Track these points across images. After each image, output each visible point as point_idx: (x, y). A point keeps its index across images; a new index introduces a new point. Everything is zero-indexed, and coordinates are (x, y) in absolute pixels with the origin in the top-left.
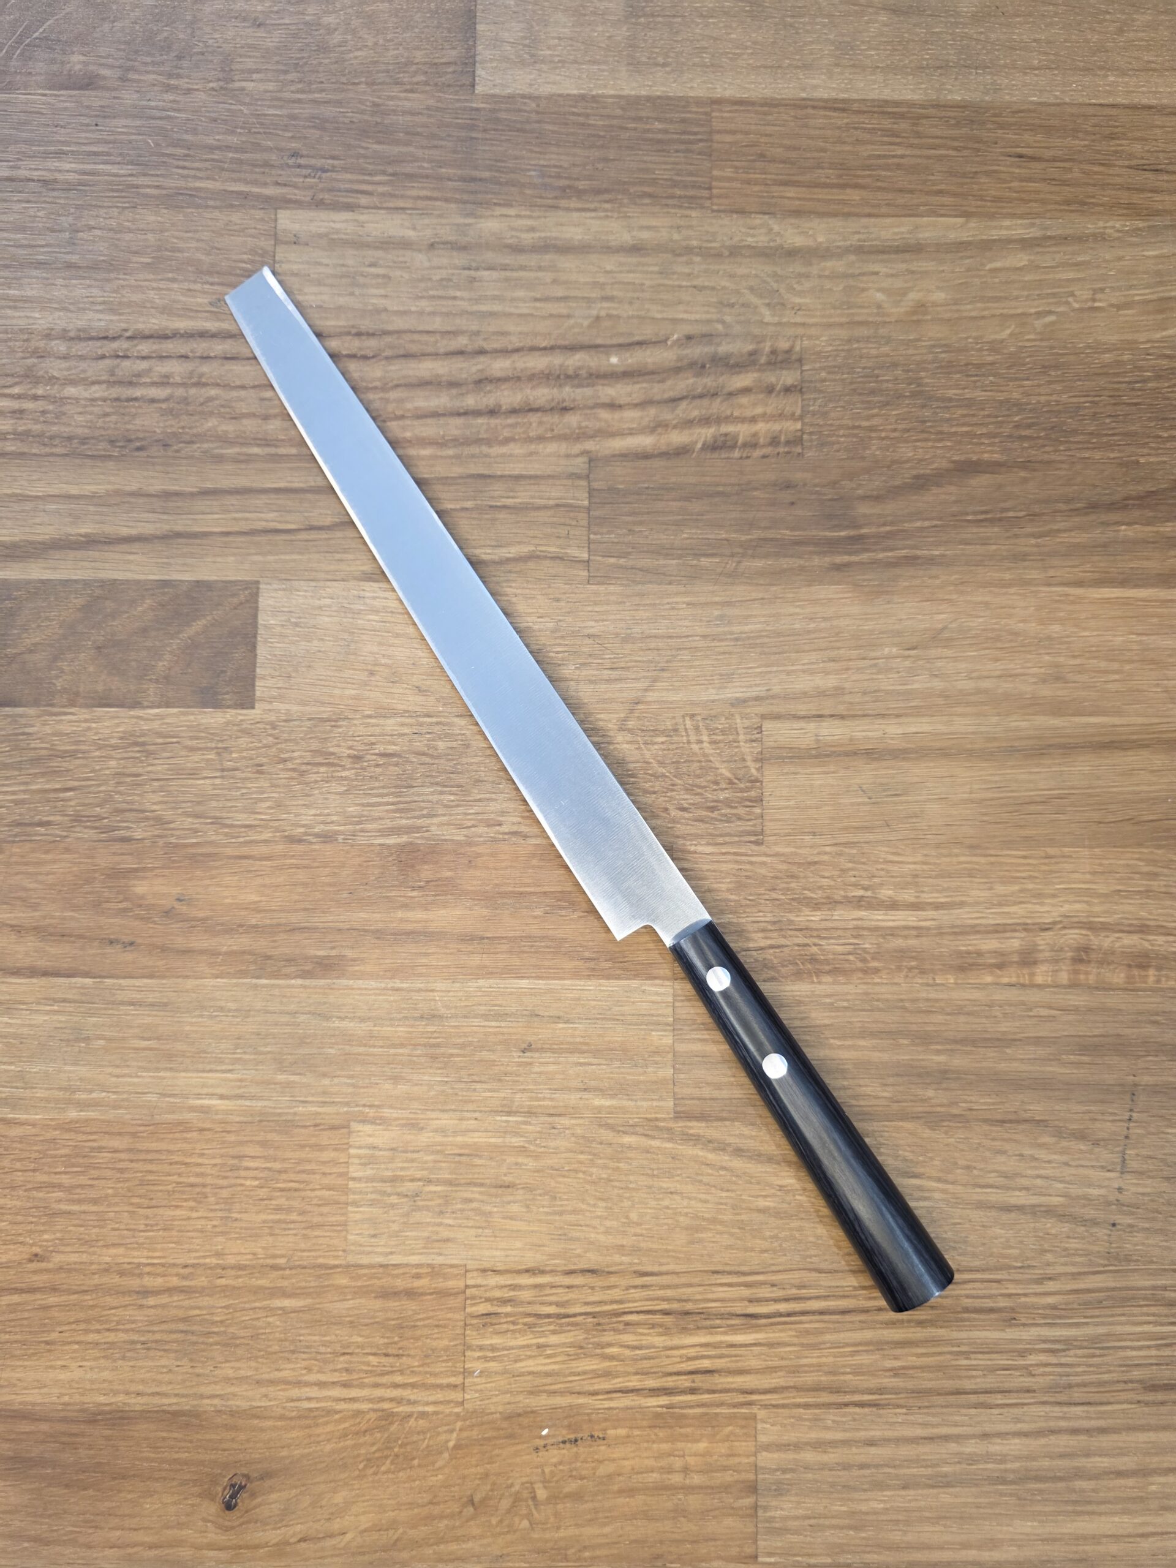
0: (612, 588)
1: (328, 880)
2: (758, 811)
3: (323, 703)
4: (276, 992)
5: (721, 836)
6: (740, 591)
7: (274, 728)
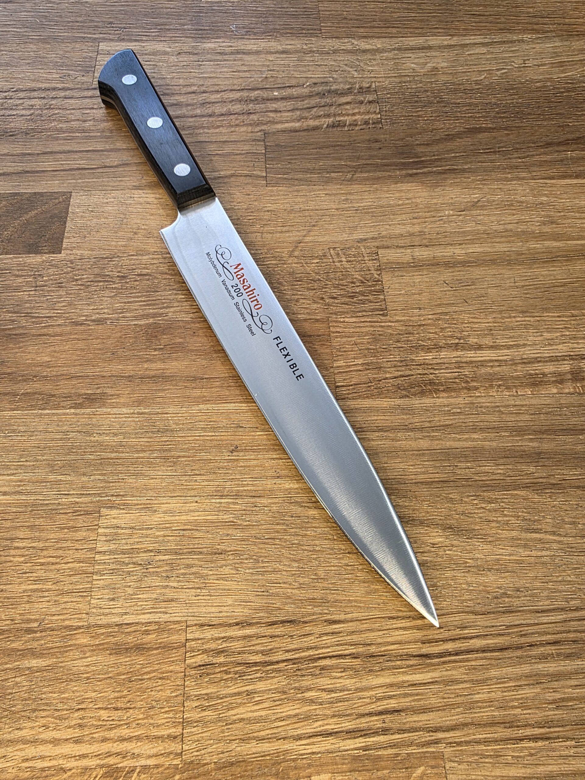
0: (280, 188)
1: (99, 346)
2: (382, 297)
3: (104, 250)
4: (55, 418)
5: (360, 312)
6: (356, 187)
7: (72, 264)
